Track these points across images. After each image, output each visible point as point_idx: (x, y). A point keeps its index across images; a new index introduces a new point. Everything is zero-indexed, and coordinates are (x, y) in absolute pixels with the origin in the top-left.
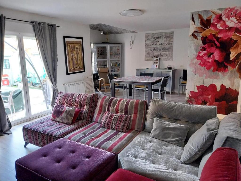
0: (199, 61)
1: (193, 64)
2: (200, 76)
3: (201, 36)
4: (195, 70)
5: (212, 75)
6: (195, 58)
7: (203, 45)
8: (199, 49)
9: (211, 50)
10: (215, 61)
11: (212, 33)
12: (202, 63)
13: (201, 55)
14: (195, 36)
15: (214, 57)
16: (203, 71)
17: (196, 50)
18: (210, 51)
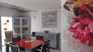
0: (73, 33)
1: (66, 35)
2: (74, 49)
3: (73, 7)
4: (68, 42)
5: (89, 50)
6: (68, 30)
7: (75, 17)
8: (72, 21)
9: (85, 21)
10: (90, 33)
11: (85, 4)
12: (76, 35)
13: (74, 26)
14: (67, 7)
15: (88, 29)
16: (77, 44)
17: (69, 22)
18: (83, 22)
